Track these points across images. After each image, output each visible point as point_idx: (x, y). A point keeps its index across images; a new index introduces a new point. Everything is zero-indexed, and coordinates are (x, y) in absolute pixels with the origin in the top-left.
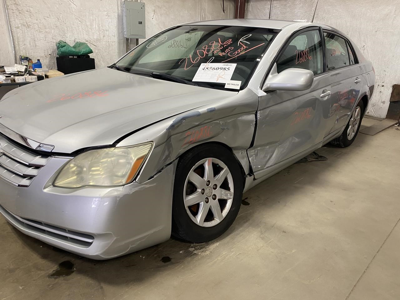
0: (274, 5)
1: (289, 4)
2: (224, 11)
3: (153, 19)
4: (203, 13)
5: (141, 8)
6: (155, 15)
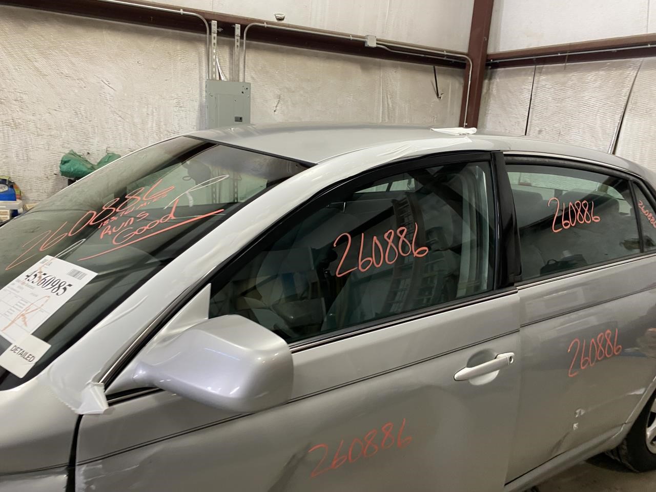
1: (572, 81)
2: (438, 95)
3: (275, 111)
4: (389, 99)
5: (243, 93)
6: (279, 105)
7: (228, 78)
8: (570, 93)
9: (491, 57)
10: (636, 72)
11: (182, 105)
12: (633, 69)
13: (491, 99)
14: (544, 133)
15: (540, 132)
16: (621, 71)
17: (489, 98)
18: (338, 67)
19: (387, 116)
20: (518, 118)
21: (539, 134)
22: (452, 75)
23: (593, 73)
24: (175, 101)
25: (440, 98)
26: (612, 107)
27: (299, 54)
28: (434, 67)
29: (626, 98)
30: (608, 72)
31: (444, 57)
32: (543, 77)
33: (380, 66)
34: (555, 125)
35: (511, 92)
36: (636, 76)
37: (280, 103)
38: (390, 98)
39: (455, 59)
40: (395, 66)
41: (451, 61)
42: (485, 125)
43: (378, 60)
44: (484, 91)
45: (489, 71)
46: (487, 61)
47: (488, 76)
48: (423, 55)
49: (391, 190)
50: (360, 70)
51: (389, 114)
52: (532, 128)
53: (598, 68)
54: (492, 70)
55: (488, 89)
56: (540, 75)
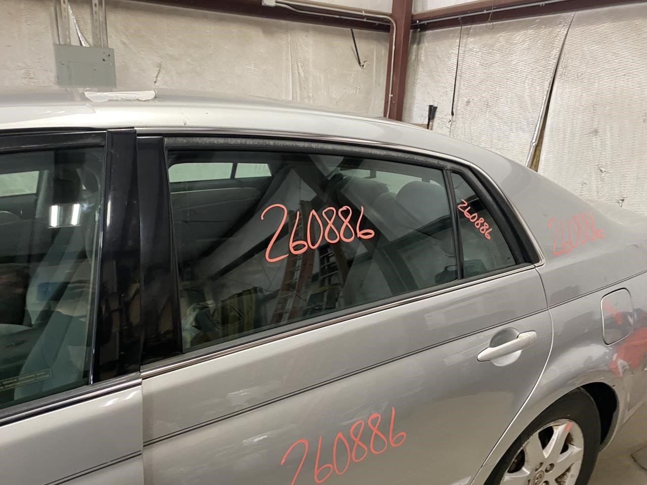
0: (467, 46)
1: (500, 42)
2: (360, 63)
3: (155, 82)
4: (300, 68)
5: (104, 60)
6: (160, 75)
7: (92, 45)
8: (498, 57)
9: (417, 18)
10: (566, 30)
11: (32, 76)
12: (564, 26)
13: (420, 66)
14: (472, 104)
15: (468, 102)
16: (551, 29)
17: (418, 65)
18: (234, 30)
19: (298, 87)
20: (446, 88)
21: (467, 105)
22: (377, 40)
23: (522, 33)
24: (23, 71)
25: (363, 66)
26: (541, 72)
27: (184, 15)
28: (352, 30)
29: (555, 61)
30: (537, 31)
31: (364, 18)
32: (471, 40)
33: (287, 30)
34: (483, 95)
35: (438, 57)
36: (567, 34)
37: (160, 72)
38: (302, 67)
39: (379, 21)
40: (306, 30)
41: (375, 24)
42: (415, 97)
43: (284, 22)
44: (413, 57)
45: (418, 34)
46: (412, 23)
47: (417, 40)
48: (338, 17)
49: (236, 177)
50: (261, 34)
51: (301, 84)
52: (460, 99)
53: (526, 27)
54: (421, 33)
55: (417, 56)
56: (468, 37)
